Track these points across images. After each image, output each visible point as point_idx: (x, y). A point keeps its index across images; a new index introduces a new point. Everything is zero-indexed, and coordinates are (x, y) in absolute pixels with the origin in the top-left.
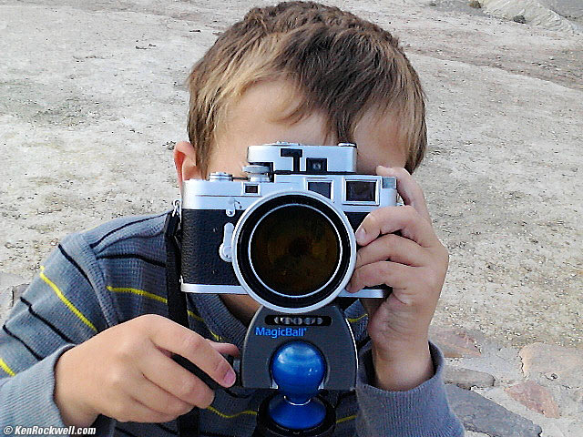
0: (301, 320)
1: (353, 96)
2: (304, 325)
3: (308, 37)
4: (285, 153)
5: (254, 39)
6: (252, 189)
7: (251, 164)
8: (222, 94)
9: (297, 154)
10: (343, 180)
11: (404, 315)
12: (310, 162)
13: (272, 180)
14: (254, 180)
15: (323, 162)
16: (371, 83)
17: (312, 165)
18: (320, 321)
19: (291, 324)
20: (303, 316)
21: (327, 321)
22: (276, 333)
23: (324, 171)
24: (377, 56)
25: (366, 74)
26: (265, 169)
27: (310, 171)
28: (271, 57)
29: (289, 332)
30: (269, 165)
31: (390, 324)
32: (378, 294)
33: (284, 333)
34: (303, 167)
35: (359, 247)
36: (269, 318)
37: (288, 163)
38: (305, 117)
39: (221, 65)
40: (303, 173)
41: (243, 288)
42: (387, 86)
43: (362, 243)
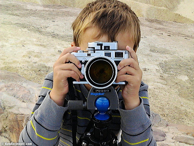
0: (103, 91)
1: (114, 29)
2: (104, 92)
3: (100, 14)
4: (98, 45)
5: (87, 14)
6: (89, 55)
7: (89, 48)
8: (80, 31)
9: (101, 45)
10: (114, 52)
11: (131, 89)
12: (105, 47)
13: (95, 52)
14: (90, 52)
15: (109, 47)
16: (119, 25)
17: (106, 48)
18: (108, 91)
19: (100, 92)
20: (103, 89)
21: (110, 91)
22: (96, 94)
23: (109, 49)
24: (121, 17)
25: (117, 22)
26: (93, 49)
27: (105, 49)
28: (91, 20)
29: (100, 94)
30: (94, 48)
31: (127, 92)
32: (124, 83)
33: (98, 94)
34: (103, 48)
35: (118, 71)
36: (94, 90)
37: (99, 47)
38: (101, 37)
39: (79, 23)
40: (103, 50)
41: (87, 82)
42: (124, 24)
43: (119, 69)
